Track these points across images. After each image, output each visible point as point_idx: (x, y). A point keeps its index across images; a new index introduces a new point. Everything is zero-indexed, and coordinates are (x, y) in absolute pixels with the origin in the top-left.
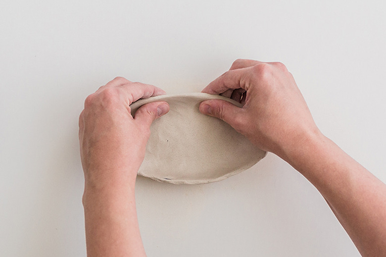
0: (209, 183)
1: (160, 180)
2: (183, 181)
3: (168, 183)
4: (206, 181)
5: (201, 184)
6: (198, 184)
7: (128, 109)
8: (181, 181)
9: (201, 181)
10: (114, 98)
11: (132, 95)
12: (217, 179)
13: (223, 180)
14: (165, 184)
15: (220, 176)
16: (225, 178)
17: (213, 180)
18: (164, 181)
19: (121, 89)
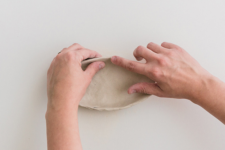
0: (120, 109)
1: (91, 109)
2: (105, 108)
3: (96, 110)
4: (118, 109)
5: (115, 110)
6: (114, 110)
7: (80, 64)
8: (103, 108)
9: (115, 109)
10: (73, 58)
11: (83, 56)
12: (125, 107)
13: (129, 108)
14: (94, 110)
15: (127, 106)
16: (129, 106)
17: (123, 108)
18: (94, 109)
19: (78, 52)
